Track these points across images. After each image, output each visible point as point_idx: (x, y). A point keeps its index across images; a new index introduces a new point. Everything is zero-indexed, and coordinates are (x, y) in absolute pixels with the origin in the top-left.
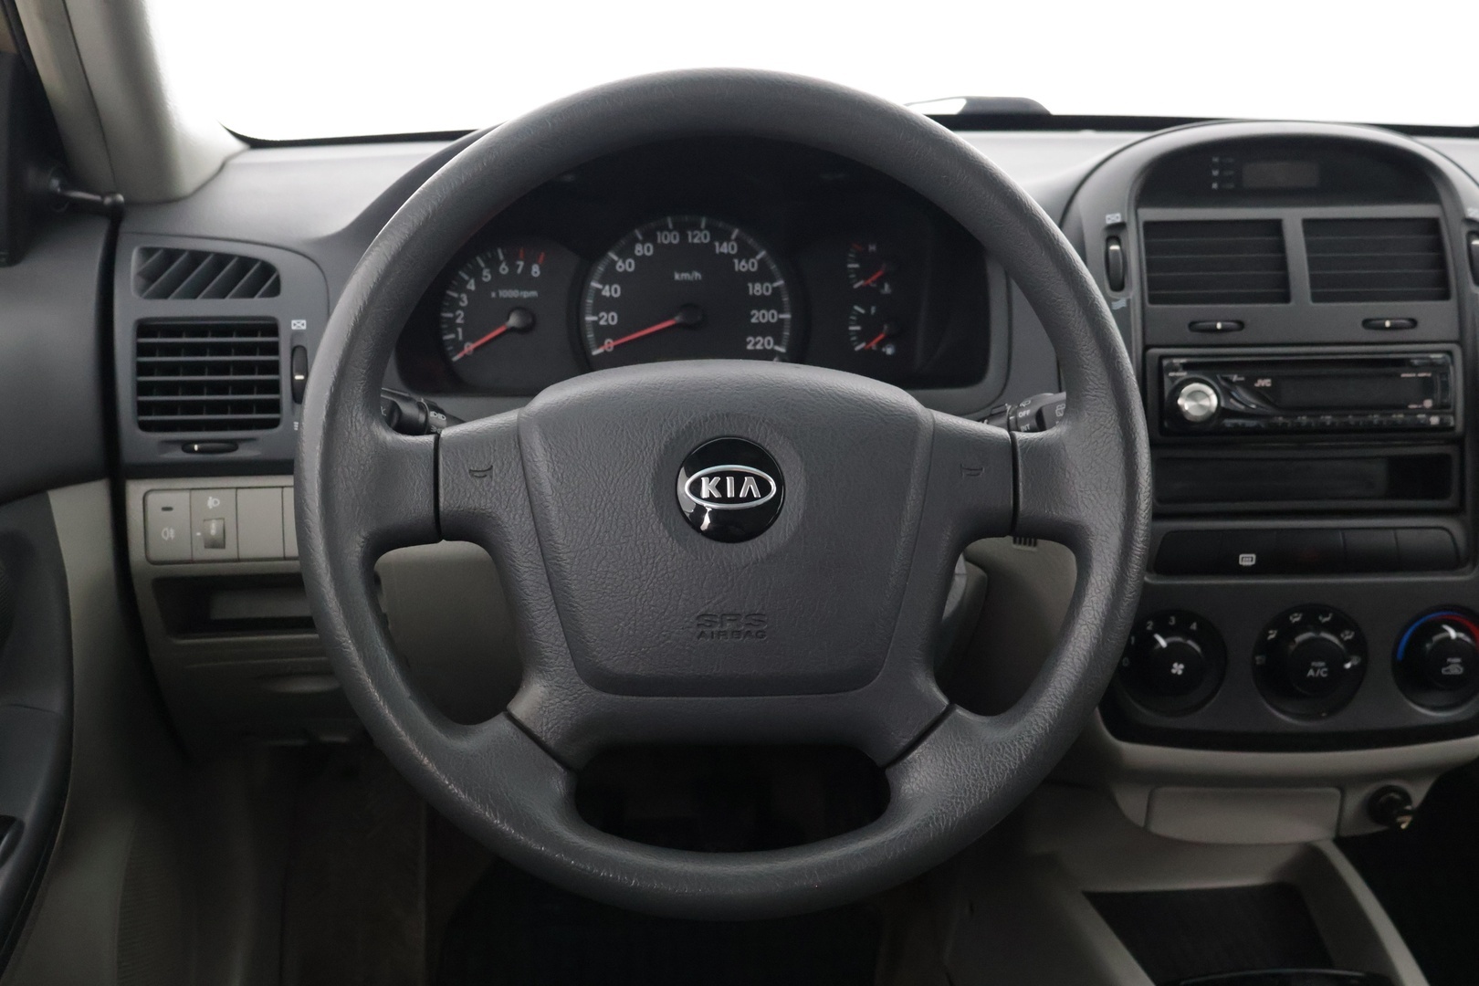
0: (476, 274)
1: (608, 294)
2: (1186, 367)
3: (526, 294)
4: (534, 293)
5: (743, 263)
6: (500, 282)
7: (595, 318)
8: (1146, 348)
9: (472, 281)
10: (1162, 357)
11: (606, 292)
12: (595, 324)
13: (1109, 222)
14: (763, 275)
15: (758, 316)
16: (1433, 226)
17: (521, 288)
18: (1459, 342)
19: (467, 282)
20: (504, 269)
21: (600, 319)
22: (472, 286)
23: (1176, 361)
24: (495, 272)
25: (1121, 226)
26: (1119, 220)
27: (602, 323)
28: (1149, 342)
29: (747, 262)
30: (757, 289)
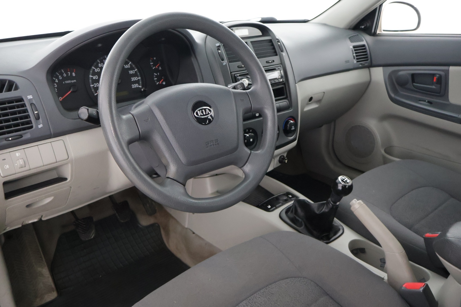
0: (57, 77)
1: (95, 78)
2: (240, 76)
3: (73, 81)
4: (75, 81)
5: (126, 66)
6: (64, 79)
7: (93, 85)
8: (231, 73)
9: (57, 80)
10: (235, 74)
11: (94, 78)
12: (93, 87)
13: (217, 46)
14: (132, 68)
15: (133, 79)
17: (71, 80)
18: (281, 64)
19: (55, 80)
20: (65, 75)
21: (94, 85)
22: (57, 81)
24: (62, 76)
26: (219, 45)
27: (95, 86)
29: (127, 65)
30: (131, 72)
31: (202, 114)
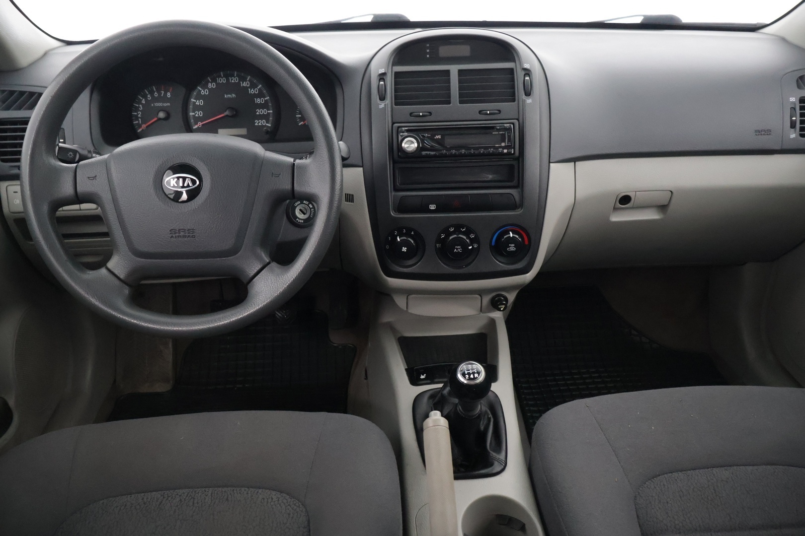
0: (145, 97)
1: (198, 104)
2: (407, 131)
3: (165, 105)
4: (169, 104)
5: (252, 90)
6: (155, 100)
7: (194, 114)
8: (393, 123)
9: (144, 100)
10: (399, 127)
11: (197, 103)
12: (194, 116)
13: (380, 72)
14: (260, 95)
15: (259, 112)
16: (511, 71)
17: (163, 102)
18: (518, 119)
19: (142, 100)
20: (156, 94)
21: (196, 114)
22: (143, 102)
23: (403, 129)
24: (152, 95)
25: (384, 74)
26: (383, 72)
27: (196, 115)
28: (394, 121)
29: (254, 90)
30: (258, 101)
31: (176, 185)
